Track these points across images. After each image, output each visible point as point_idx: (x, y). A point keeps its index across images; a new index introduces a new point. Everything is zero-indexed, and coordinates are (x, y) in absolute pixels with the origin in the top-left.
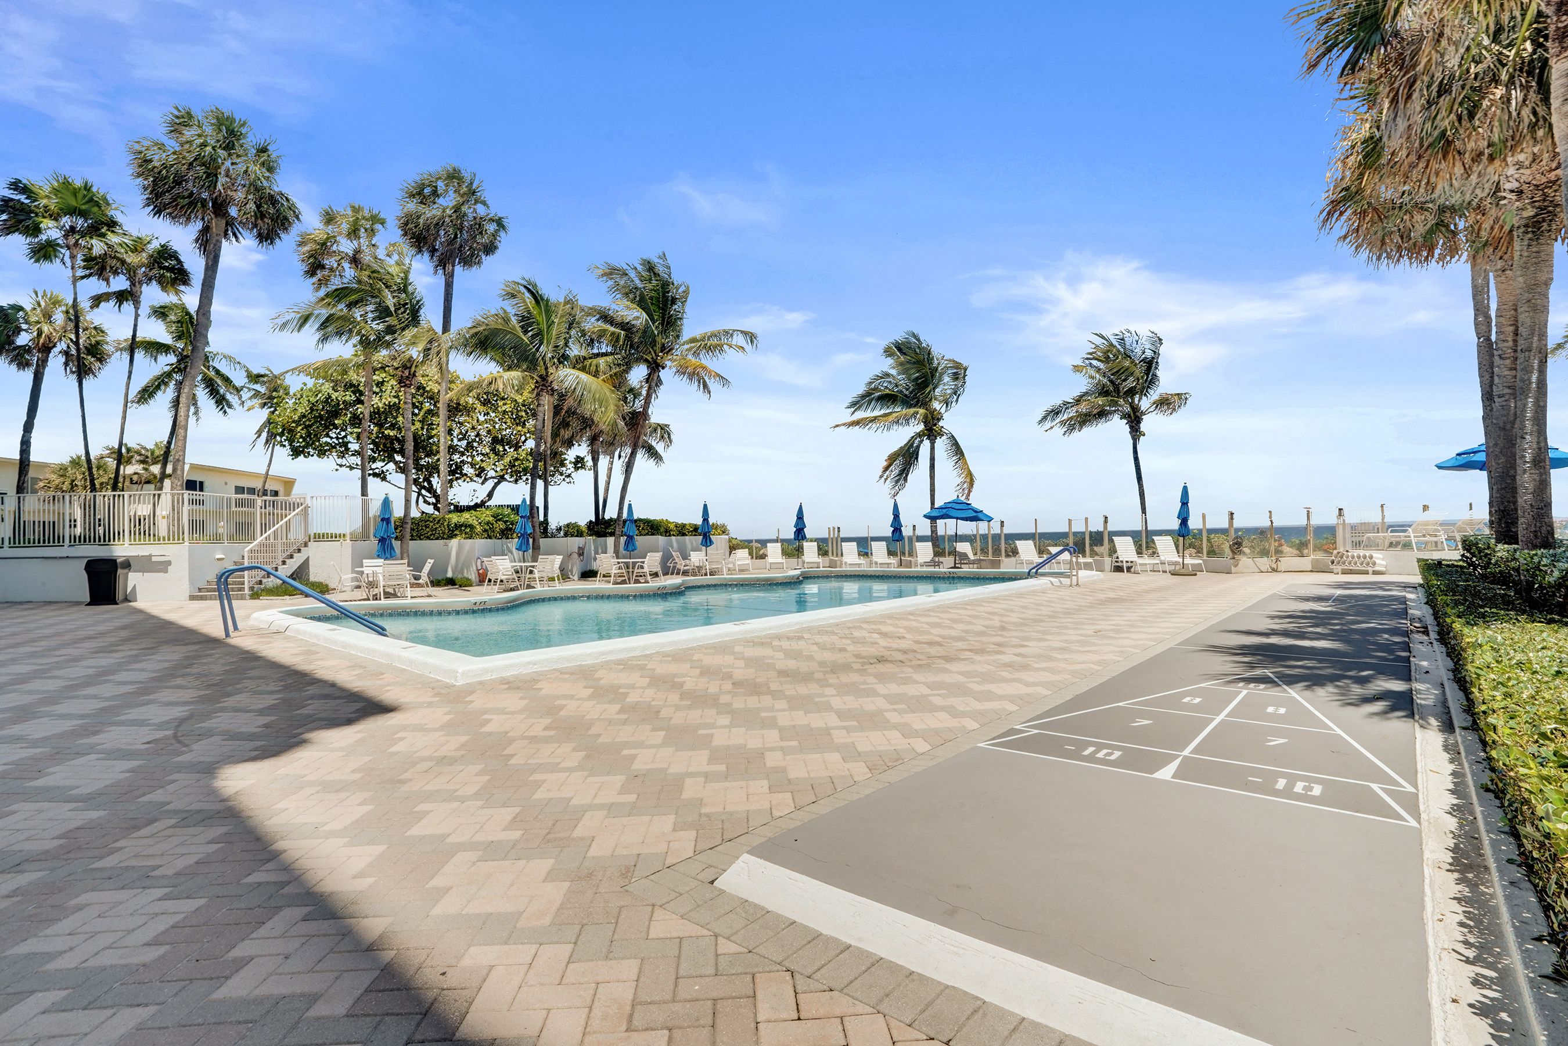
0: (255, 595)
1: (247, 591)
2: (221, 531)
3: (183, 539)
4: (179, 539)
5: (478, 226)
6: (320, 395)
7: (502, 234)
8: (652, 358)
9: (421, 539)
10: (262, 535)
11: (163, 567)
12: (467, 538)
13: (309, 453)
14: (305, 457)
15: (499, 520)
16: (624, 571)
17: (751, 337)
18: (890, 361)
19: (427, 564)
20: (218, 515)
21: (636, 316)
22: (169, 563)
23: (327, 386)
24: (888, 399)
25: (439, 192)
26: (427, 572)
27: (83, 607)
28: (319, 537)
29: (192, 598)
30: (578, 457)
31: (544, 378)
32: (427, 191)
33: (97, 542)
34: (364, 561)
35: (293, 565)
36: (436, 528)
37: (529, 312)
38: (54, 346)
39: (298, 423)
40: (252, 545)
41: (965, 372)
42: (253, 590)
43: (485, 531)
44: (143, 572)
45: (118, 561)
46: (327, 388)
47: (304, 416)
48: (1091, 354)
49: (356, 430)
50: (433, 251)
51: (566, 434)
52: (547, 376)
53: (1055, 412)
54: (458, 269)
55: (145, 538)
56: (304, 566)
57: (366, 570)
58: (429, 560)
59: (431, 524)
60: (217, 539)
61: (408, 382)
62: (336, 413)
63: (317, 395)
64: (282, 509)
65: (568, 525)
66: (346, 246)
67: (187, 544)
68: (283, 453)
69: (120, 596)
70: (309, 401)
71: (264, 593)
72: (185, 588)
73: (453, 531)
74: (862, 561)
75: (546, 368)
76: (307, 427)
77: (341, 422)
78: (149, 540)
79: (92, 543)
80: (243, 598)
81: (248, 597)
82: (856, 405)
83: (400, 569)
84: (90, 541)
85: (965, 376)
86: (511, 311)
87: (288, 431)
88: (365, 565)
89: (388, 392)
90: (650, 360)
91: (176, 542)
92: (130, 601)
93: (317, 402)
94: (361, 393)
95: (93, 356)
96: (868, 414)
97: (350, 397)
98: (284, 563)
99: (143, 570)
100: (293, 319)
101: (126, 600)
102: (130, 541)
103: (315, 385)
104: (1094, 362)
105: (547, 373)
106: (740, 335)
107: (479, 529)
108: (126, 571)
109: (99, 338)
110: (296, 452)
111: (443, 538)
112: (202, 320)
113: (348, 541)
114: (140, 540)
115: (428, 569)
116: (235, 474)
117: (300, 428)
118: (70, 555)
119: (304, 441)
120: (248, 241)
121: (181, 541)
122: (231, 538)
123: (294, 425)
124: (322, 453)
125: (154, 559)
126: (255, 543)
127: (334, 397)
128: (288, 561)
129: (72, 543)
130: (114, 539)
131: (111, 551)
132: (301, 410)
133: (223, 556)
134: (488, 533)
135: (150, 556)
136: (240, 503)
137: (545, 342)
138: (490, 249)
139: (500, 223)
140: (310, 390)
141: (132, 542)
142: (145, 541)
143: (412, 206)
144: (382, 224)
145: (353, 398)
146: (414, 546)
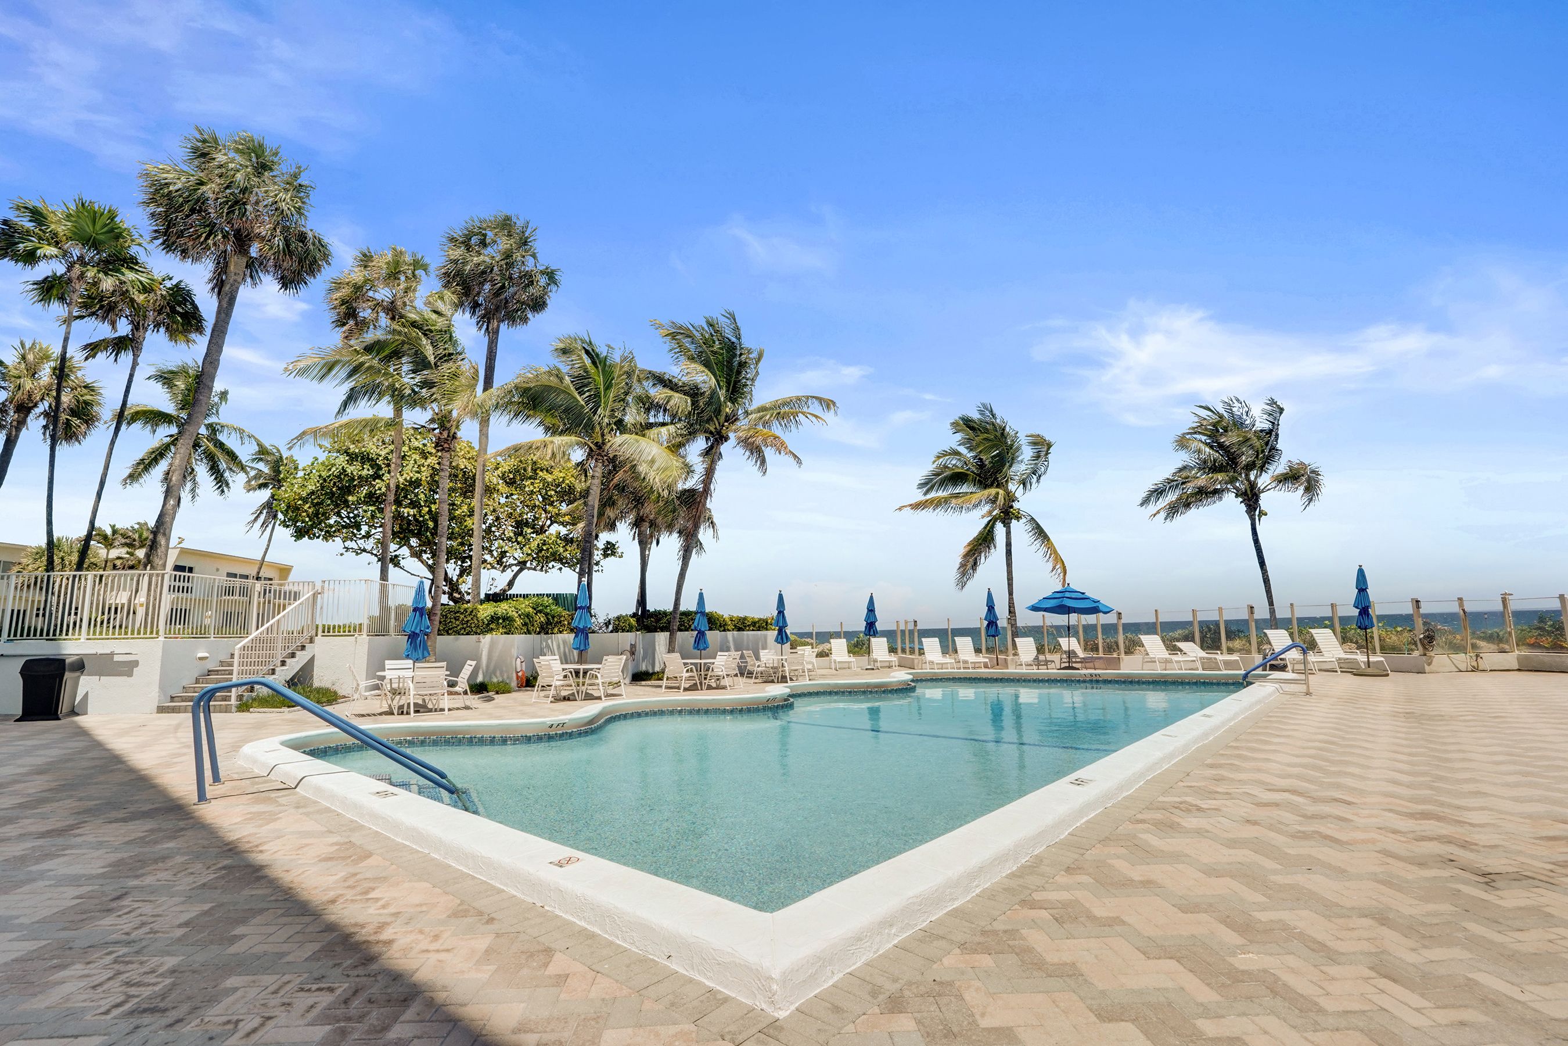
0: (244, 707)
1: (233, 701)
2: (207, 621)
3: (157, 633)
4: (152, 633)
5: (529, 279)
6: (334, 469)
7: (553, 287)
8: (716, 428)
9: (449, 634)
10: (257, 628)
11: (127, 668)
12: (506, 633)
13: (314, 535)
14: (310, 538)
15: (540, 612)
16: (695, 674)
17: (828, 404)
18: (959, 436)
19: (466, 666)
20: (206, 604)
21: (703, 378)
22: (136, 663)
23: (342, 459)
24: (957, 478)
25: (487, 242)
26: (466, 677)
27: (11, 724)
28: (328, 630)
29: (161, 710)
30: (608, 543)
31: (600, 446)
32: (474, 240)
33: (44, 636)
34: (387, 662)
35: (294, 666)
36: (468, 621)
37: (586, 371)
38: (36, 405)
39: (305, 500)
40: (247, 640)
41: (1048, 449)
42: (241, 700)
43: (526, 624)
44: (100, 675)
45: (67, 661)
46: (342, 460)
47: (313, 493)
48: (1193, 428)
49: (371, 508)
50: (475, 306)
51: (610, 513)
52: (603, 444)
53: (1158, 492)
54: (503, 327)
55: (108, 631)
56: (307, 669)
57: (388, 674)
58: (469, 662)
59: (462, 616)
60: (201, 633)
61: (446, 445)
62: (348, 490)
63: (330, 470)
64: (279, 599)
65: (618, 618)
66: (383, 294)
67: (161, 639)
68: (283, 534)
69: (64, 707)
70: (320, 476)
71: (255, 704)
72: (153, 697)
73: (488, 625)
74: (948, 660)
75: (603, 435)
76: (314, 505)
77: (355, 498)
78: (114, 634)
79: (38, 636)
80: (227, 710)
81: (234, 709)
82: (928, 485)
83: (435, 673)
84: (35, 635)
85: (1047, 454)
86: (565, 369)
87: (293, 510)
88: (387, 667)
89: (410, 467)
90: (713, 430)
91: (148, 636)
92: (78, 714)
93: (329, 477)
94: (380, 468)
95: (79, 418)
96: (941, 494)
97: (367, 471)
98: (283, 663)
99: (100, 673)
100: (315, 365)
101: (73, 712)
102: (88, 634)
103: (328, 459)
104: (1198, 436)
105: (604, 440)
106: (816, 403)
107: (519, 622)
108: (77, 674)
109: (88, 397)
110: (300, 534)
111: (476, 633)
112: (209, 368)
113: (365, 636)
114: (101, 633)
115: (469, 673)
116: (228, 559)
117: (308, 505)
118: (5, 653)
119: (310, 520)
120: (269, 284)
121: (154, 635)
122: (219, 631)
123: (300, 502)
124: (328, 535)
125: (116, 658)
126: (251, 637)
127: (349, 471)
128: (288, 661)
129: (12, 637)
130: (67, 631)
131: (59, 647)
132: (311, 487)
133: (206, 655)
134: (528, 627)
135: (112, 654)
136: (230, 591)
137: (603, 405)
138: (538, 305)
139: (551, 276)
140: (323, 464)
141: (91, 636)
142: (107, 634)
143: (458, 253)
144: (425, 270)
145: (371, 472)
146: (444, 642)
